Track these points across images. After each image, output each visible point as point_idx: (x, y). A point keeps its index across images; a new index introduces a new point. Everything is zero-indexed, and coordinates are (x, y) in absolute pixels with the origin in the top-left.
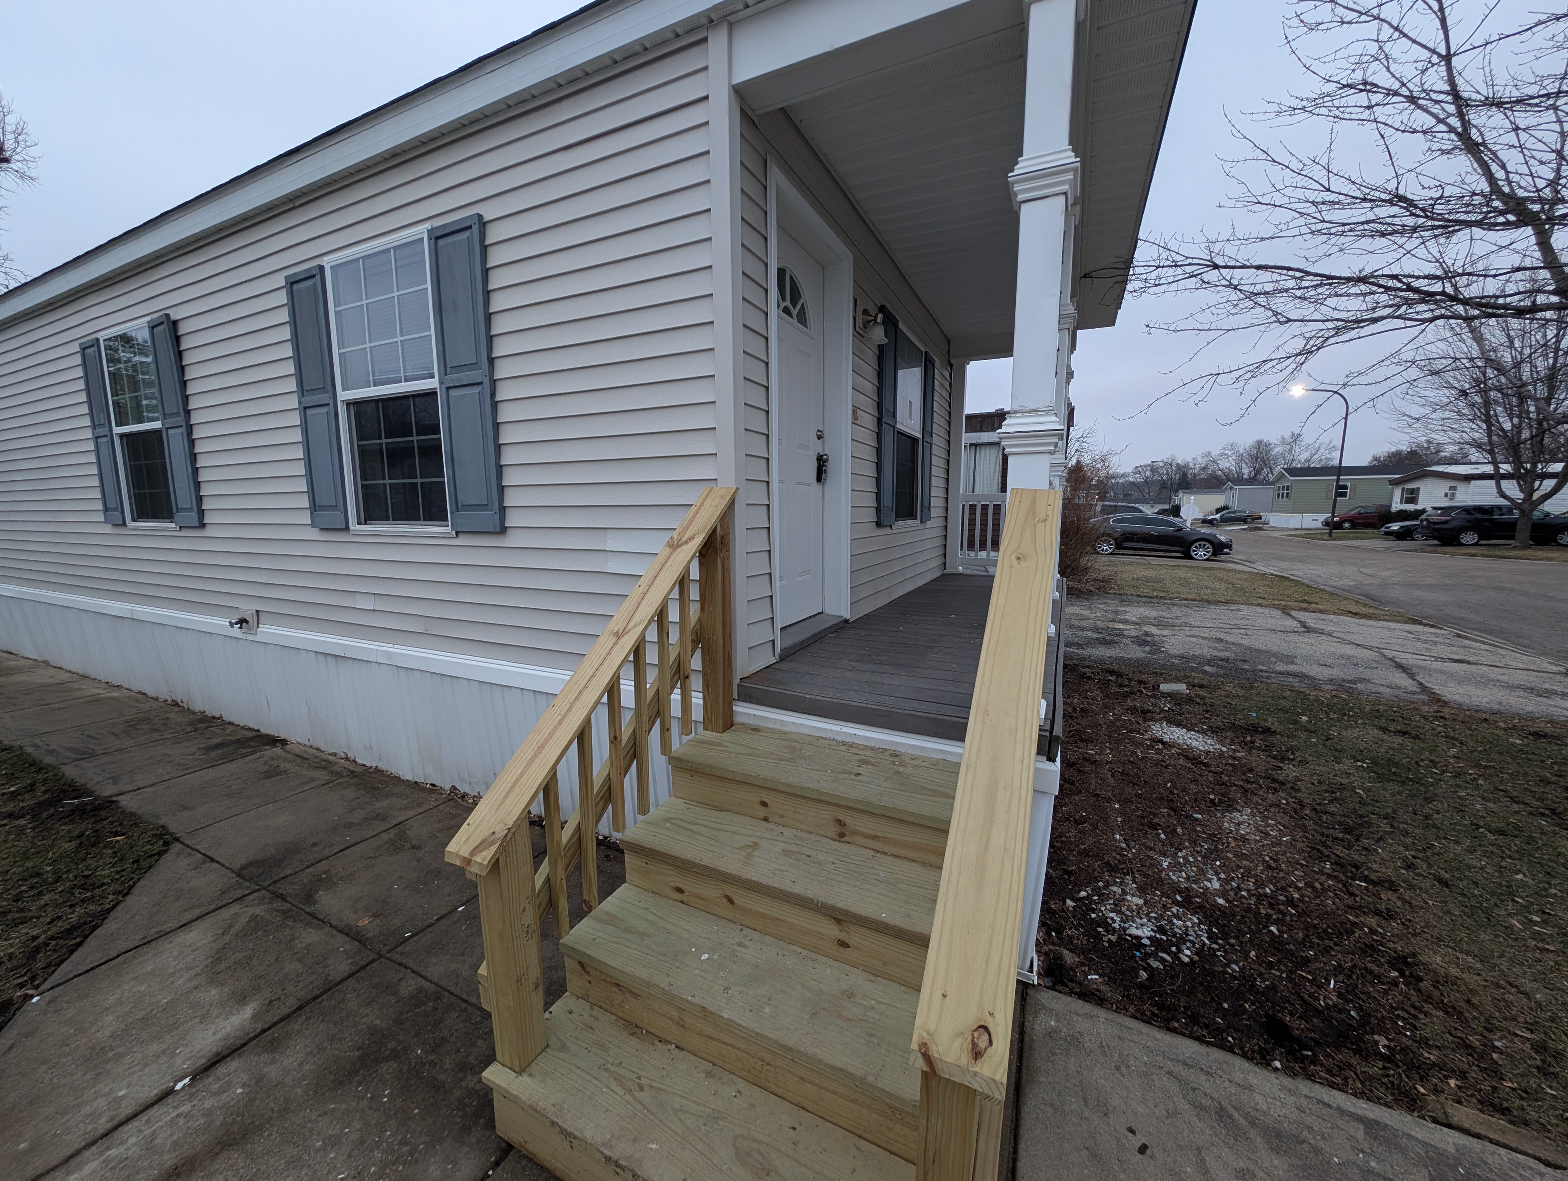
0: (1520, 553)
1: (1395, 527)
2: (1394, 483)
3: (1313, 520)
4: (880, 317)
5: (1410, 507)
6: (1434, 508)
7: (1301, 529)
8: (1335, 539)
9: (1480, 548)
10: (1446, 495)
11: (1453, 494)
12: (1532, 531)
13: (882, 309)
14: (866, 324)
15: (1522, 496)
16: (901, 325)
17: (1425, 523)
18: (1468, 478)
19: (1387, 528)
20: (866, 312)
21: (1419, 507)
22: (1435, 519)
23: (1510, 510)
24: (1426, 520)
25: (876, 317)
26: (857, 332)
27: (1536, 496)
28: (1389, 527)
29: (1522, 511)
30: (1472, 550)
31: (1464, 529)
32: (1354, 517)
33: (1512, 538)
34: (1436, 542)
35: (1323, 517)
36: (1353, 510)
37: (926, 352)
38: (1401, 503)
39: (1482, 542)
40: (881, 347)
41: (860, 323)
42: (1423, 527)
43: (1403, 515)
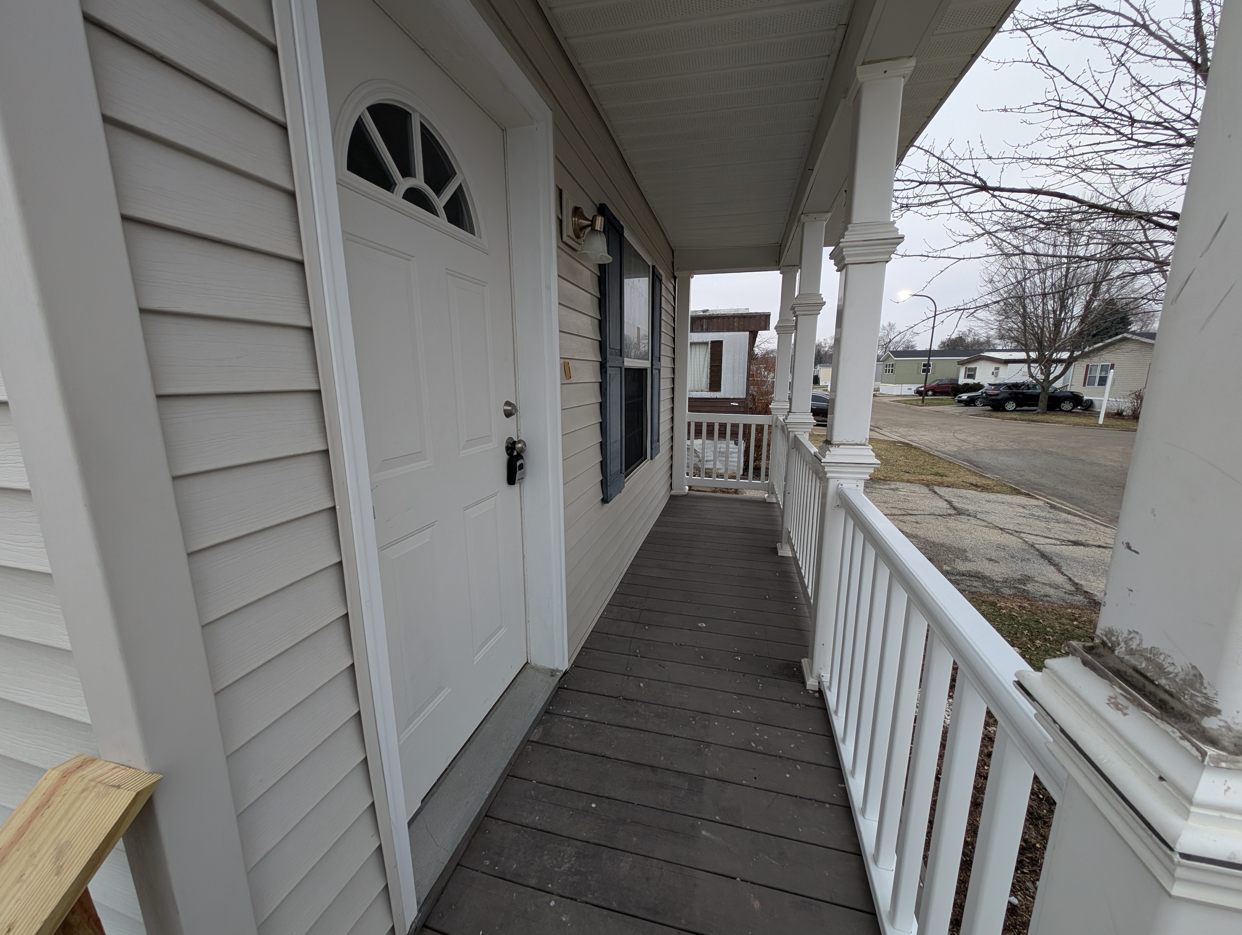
0: (1040, 417)
1: (964, 396)
2: (961, 363)
3: (908, 389)
4: (599, 223)
5: (970, 381)
6: (990, 384)
7: (901, 396)
8: (926, 405)
9: (1018, 413)
10: (993, 373)
11: (997, 373)
12: (1048, 401)
13: (602, 210)
14: (578, 231)
15: (1043, 377)
16: (627, 234)
17: (984, 395)
18: (1007, 362)
19: (959, 397)
20: (577, 211)
21: (976, 381)
22: (991, 392)
23: (1034, 386)
24: (985, 393)
25: (593, 221)
26: (565, 243)
27: (1051, 377)
28: (960, 397)
29: (1043, 388)
30: (1013, 415)
31: (1006, 400)
32: (935, 388)
33: (1037, 405)
34: (989, 408)
35: (914, 387)
36: (934, 382)
37: (654, 267)
38: (965, 378)
39: (1018, 408)
40: (602, 268)
41: (568, 230)
42: (983, 398)
43: (967, 388)
